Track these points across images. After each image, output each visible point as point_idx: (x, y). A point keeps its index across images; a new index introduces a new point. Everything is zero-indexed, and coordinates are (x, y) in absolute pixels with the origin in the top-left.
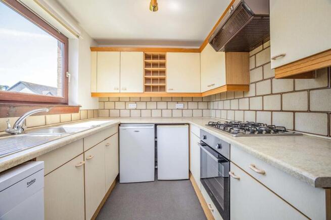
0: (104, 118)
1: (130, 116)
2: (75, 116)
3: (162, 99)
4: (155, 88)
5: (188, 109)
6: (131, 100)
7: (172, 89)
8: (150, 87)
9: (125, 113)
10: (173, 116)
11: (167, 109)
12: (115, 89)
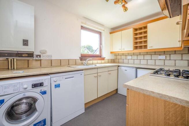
0: (116, 63)
1: (128, 63)
2: (103, 61)
3: (147, 54)
4: (141, 47)
5: (170, 60)
6: (128, 54)
7: (152, 47)
8: (137, 46)
9: (126, 61)
10: (156, 64)
11: (151, 59)
12: (119, 50)
